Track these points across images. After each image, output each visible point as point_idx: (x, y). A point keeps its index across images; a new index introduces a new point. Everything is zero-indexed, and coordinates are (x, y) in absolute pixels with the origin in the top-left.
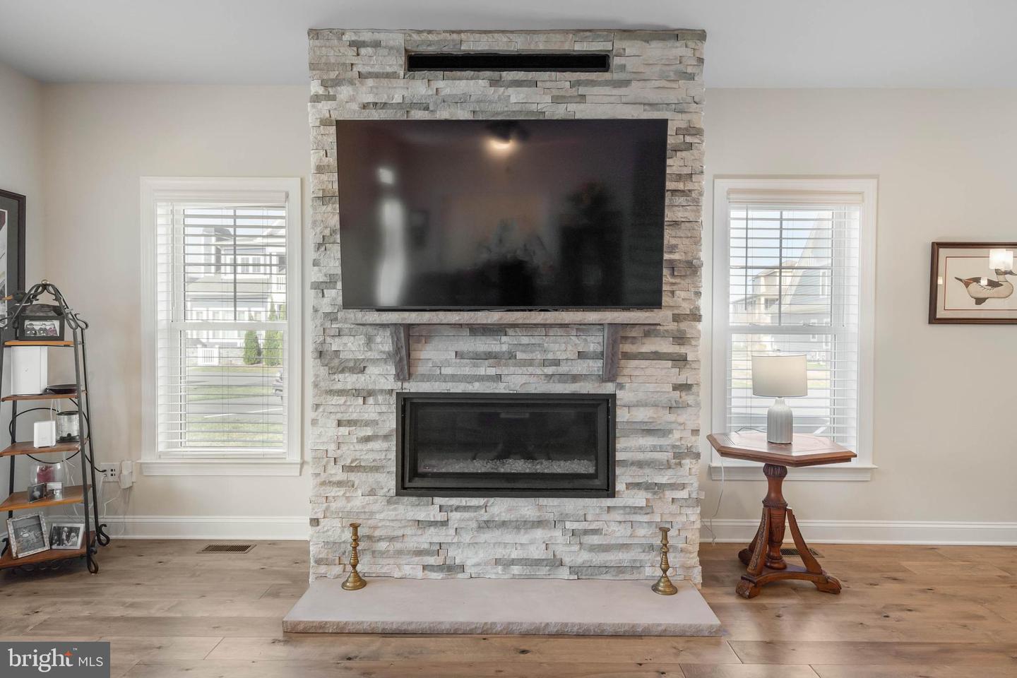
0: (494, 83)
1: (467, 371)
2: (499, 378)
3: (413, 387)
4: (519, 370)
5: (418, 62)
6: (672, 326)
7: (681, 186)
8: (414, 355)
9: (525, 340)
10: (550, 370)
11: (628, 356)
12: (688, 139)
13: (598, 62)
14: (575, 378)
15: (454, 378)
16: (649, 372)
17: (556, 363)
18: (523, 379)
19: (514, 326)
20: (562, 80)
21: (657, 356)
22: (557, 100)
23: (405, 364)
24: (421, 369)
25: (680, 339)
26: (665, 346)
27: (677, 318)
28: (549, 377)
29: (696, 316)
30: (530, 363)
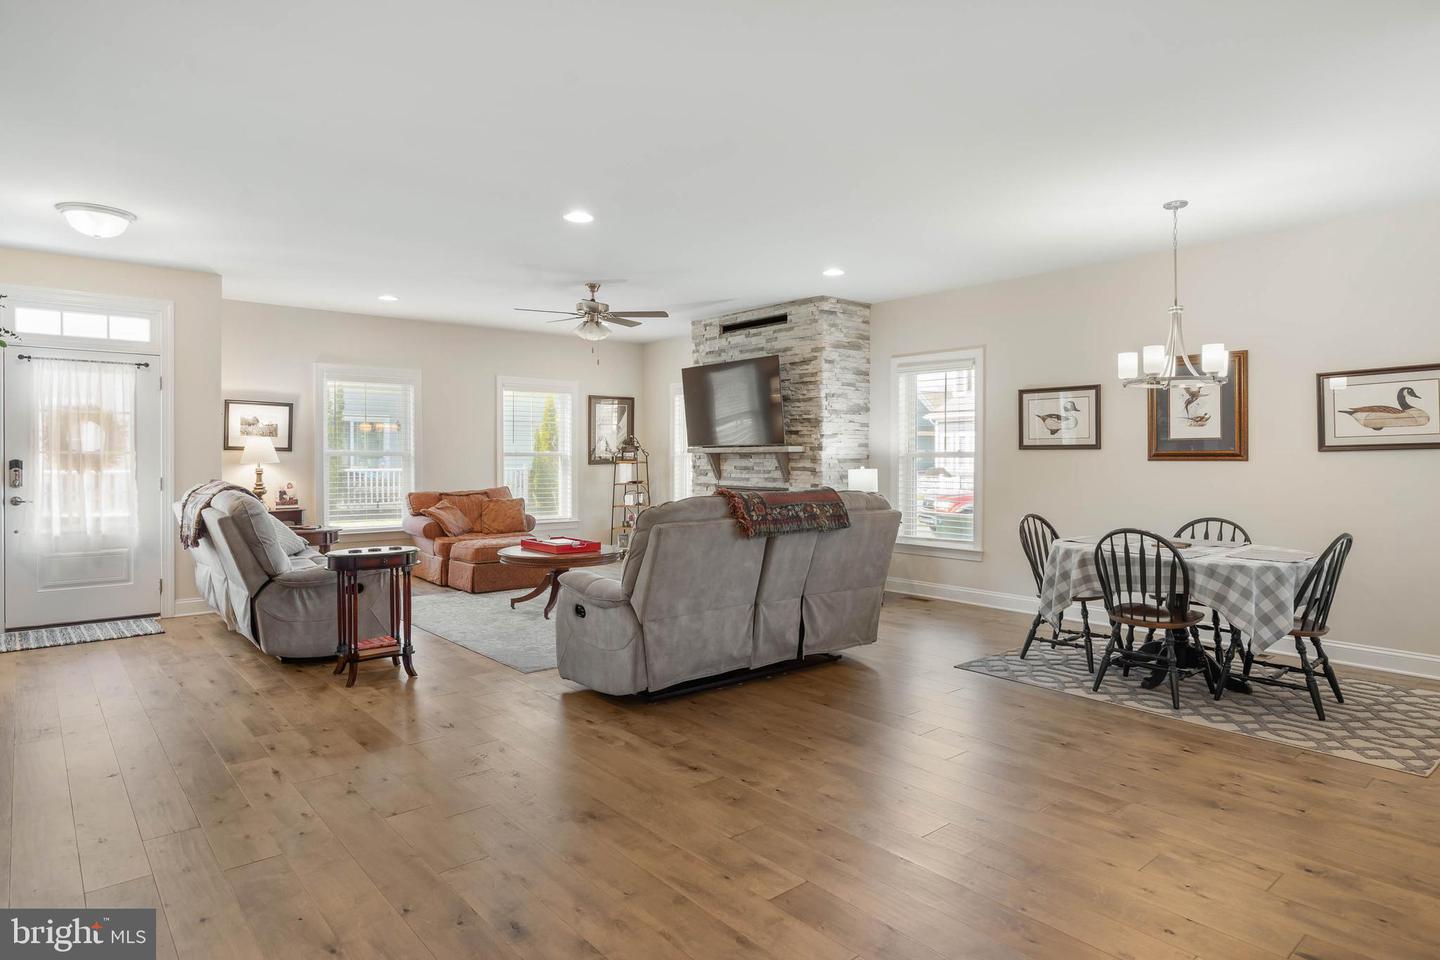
0: (748, 336)
1: (739, 475)
2: (748, 479)
3: (723, 483)
4: (754, 475)
5: (727, 329)
6: (811, 453)
7: (813, 379)
8: (722, 467)
9: (758, 461)
10: (766, 476)
11: (794, 469)
12: (816, 354)
13: (782, 319)
14: (775, 480)
15: (734, 479)
16: (802, 477)
17: (769, 472)
18: (756, 480)
19: (754, 454)
20: (768, 330)
21: (804, 469)
22: (768, 341)
23: (719, 474)
24: (724, 474)
25: (814, 460)
26: (807, 464)
27: (812, 449)
28: (766, 479)
29: (820, 448)
30: (759, 472)
